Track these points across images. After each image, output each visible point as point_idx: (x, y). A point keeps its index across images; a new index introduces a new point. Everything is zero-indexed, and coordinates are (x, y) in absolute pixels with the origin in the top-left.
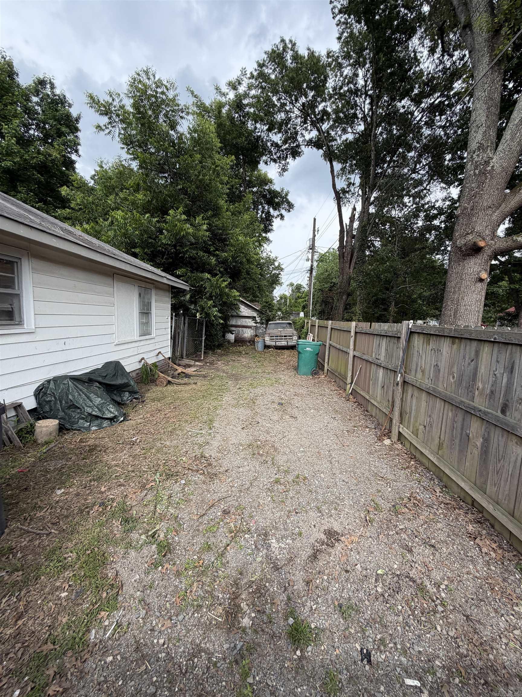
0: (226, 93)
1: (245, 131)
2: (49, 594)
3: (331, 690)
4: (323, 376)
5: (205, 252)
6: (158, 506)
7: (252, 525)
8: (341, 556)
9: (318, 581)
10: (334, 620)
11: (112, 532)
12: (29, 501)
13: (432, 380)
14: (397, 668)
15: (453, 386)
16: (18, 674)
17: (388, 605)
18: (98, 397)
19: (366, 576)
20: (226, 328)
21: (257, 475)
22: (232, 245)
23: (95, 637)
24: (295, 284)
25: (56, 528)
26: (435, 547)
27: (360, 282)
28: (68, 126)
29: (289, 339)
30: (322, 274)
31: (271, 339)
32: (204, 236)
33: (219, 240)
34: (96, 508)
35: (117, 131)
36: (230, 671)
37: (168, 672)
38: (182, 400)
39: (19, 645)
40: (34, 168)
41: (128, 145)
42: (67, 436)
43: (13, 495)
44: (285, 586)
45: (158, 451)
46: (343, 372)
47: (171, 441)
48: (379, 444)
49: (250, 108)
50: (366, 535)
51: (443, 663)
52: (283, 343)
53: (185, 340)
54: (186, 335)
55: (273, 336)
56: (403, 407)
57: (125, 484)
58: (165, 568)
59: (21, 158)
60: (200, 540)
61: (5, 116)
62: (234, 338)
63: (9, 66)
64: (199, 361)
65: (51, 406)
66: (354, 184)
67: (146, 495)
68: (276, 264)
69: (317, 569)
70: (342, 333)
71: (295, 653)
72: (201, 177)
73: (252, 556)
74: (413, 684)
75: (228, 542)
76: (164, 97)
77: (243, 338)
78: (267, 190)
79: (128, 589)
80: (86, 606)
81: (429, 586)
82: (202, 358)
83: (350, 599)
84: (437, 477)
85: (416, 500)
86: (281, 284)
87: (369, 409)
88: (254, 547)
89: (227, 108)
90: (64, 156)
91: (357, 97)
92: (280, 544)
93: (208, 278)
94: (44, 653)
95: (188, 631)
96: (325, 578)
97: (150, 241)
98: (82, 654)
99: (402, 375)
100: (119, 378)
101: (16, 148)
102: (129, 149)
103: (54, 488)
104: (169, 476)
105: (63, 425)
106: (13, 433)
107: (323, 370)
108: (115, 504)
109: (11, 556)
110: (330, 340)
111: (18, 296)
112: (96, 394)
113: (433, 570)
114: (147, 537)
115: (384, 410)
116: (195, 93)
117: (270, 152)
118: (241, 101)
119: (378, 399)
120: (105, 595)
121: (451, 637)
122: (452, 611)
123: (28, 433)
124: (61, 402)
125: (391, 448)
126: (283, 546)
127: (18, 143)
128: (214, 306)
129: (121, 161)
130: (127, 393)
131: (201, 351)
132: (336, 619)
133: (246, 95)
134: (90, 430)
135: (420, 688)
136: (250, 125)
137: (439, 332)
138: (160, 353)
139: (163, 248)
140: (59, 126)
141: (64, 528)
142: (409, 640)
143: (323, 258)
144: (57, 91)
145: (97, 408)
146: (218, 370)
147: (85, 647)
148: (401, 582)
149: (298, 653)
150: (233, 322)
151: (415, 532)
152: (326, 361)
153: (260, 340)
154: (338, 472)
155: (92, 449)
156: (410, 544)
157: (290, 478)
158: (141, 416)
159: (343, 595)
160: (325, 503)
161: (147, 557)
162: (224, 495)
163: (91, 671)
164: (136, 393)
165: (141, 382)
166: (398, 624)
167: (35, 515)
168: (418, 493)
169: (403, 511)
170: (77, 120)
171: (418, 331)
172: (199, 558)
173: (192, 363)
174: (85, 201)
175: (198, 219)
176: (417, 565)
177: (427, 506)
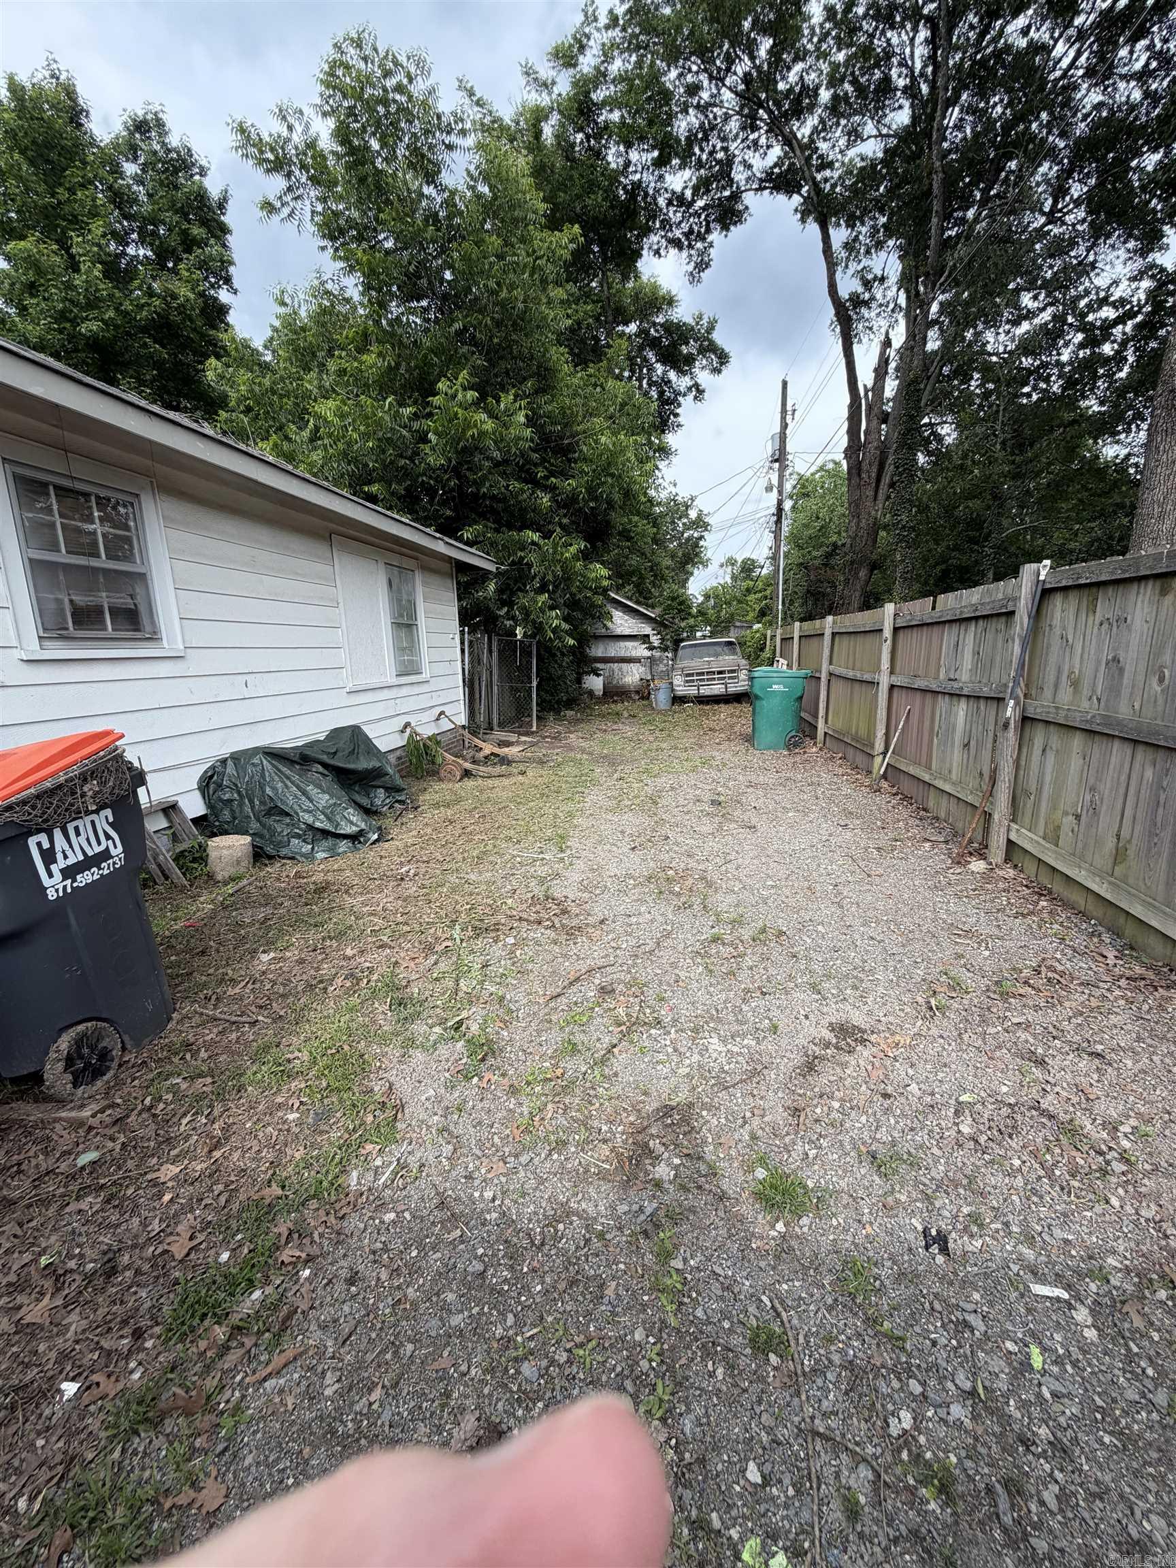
0: (549, 81)
1: (603, 175)
2: (265, 1114)
3: (857, 1290)
4: (814, 750)
5: (526, 482)
6: (462, 983)
7: (663, 1013)
8: (870, 1068)
9: (818, 1111)
10: (859, 1176)
11: (374, 1022)
12: (211, 971)
13: (1099, 700)
14: (1011, 1265)
15: (1160, 701)
16: (223, 1229)
17: (986, 1157)
18: (324, 792)
19: (932, 1106)
20: (584, 663)
21: (669, 928)
22: (585, 460)
23: (359, 1183)
24: (740, 561)
25: (266, 1013)
26: (1103, 1057)
27: (904, 527)
28: (204, 223)
29: (730, 678)
30: (806, 526)
31: (687, 681)
32: (519, 439)
33: (555, 453)
34: (339, 981)
35: (308, 208)
36: (634, 1248)
37: (506, 1241)
38: (496, 803)
39: (220, 1187)
40: (144, 330)
41: (333, 238)
42: (273, 869)
43: (180, 962)
44: (744, 1117)
45: (454, 890)
46: (863, 732)
47: (480, 873)
48: (959, 871)
49: (611, 111)
50: (931, 1033)
51: (1127, 1262)
52: (717, 689)
53: (495, 689)
54: (495, 678)
55: (692, 675)
56: (1020, 782)
57: (392, 944)
58: (485, 1080)
59: (117, 309)
60: (554, 1038)
61: (75, 217)
62: (601, 687)
63: (68, 94)
64: (527, 734)
65: (232, 811)
66: (882, 279)
67: (436, 963)
68: (693, 514)
69: (817, 1090)
70: (860, 638)
71: (773, 1227)
72: (504, 294)
73: (667, 1065)
74: (1051, 1295)
75: (615, 1042)
76: (404, 99)
77: (623, 686)
78: (662, 325)
79: (415, 1112)
80: (334, 1135)
81: (1089, 1127)
82: (534, 729)
83: (894, 1143)
84: (1109, 930)
85: (1055, 971)
86: (705, 564)
87: (931, 804)
88: (670, 1050)
89: (555, 118)
90: (202, 295)
91: (892, 27)
92: (729, 1046)
93: (533, 543)
94: (267, 1202)
95: (542, 1181)
96: (836, 1105)
97: (402, 462)
98: (337, 1206)
99: (1017, 704)
100: (361, 758)
101: (105, 288)
102: (336, 250)
103: (255, 951)
104: (479, 932)
105: (261, 848)
106: (167, 857)
107: (813, 737)
108: (375, 977)
109: (188, 1056)
110: (831, 663)
111: (142, 578)
112: (319, 786)
113: (1098, 1098)
114: (445, 1030)
115: (970, 799)
116: (478, 95)
117: (666, 224)
118: (587, 94)
119: (954, 777)
120: (370, 1118)
121: (1147, 1220)
122: (1146, 1174)
123: (194, 860)
124: (251, 802)
125: (987, 877)
126: (736, 1049)
127: (107, 274)
128: (552, 608)
129: (323, 283)
130: (382, 790)
131: (530, 716)
132: (864, 1176)
133: (600, 76)
134: (314, 858)
135: (1067, 1302)
136: (613, 156)
137: (1124, 571)
138: (442, 713)
139: (431, 477)
140: (185, 226)
141: (282, 1013)
142: (1040, 1219)
143: (805, 489)
144: (174, 140)
145: (323, 813)
146: (570, 748)
147: (342, 1196)
148: (1018, 1117)
149: (780, 1226)
150: (598, 650)
151: (1051, 1029)
152: (822, 712)
153: (662, 684)
154: (858, 922)
155: (321, 889)
156: (1040, 1051)
157: (746, 933)
158: (414, 833)
159: (878, 1136)
160: (828, 977)
161: (447, 1060)
162: (600, 963)
163: (357, 1233)
164: (399, 790)
165: (409, 775)
166: (1012, 1191)
167: (225, 993)
168: (1059, 961)
169: (1021, 991)
170: (222, 205)
171: (1064, 583)
172: (556, 1066)
173: (513, 738)
174: (257, 388)
175: (507, 400)
176: (1058, 1089)
177: (1082, 984)
